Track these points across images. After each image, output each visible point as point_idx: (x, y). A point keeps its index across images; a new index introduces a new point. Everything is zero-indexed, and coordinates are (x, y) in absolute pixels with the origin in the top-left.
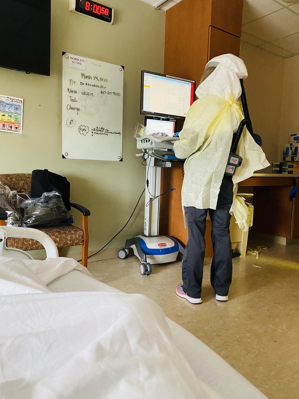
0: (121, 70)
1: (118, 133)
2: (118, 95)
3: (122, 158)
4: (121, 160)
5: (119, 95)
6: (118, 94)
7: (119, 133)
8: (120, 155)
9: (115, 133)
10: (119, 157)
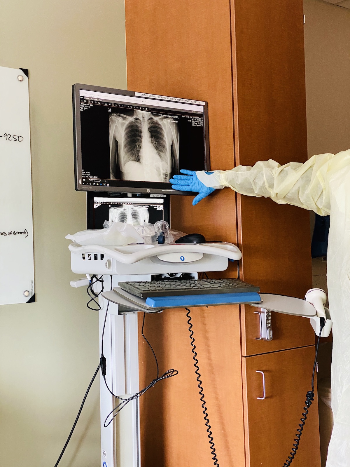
0: (20, 78)
1: (21, 233)
2: (17, 139)
3: (33, 294)
4: (33, 300)
5: (20, 139)
6: (16, 137)
7: (24, 232)
8: (29, 287)
9: (12, 233)
10: (26, 294)
